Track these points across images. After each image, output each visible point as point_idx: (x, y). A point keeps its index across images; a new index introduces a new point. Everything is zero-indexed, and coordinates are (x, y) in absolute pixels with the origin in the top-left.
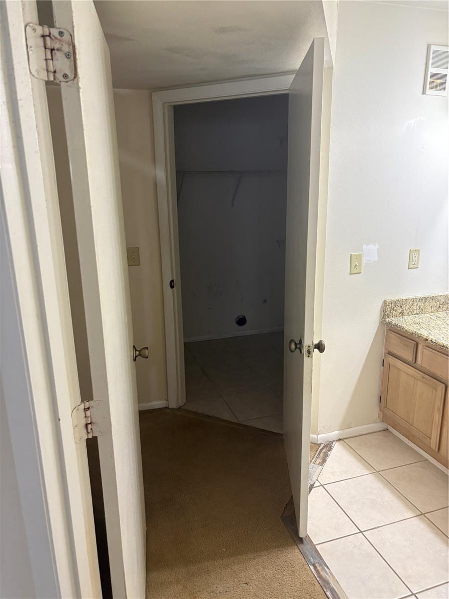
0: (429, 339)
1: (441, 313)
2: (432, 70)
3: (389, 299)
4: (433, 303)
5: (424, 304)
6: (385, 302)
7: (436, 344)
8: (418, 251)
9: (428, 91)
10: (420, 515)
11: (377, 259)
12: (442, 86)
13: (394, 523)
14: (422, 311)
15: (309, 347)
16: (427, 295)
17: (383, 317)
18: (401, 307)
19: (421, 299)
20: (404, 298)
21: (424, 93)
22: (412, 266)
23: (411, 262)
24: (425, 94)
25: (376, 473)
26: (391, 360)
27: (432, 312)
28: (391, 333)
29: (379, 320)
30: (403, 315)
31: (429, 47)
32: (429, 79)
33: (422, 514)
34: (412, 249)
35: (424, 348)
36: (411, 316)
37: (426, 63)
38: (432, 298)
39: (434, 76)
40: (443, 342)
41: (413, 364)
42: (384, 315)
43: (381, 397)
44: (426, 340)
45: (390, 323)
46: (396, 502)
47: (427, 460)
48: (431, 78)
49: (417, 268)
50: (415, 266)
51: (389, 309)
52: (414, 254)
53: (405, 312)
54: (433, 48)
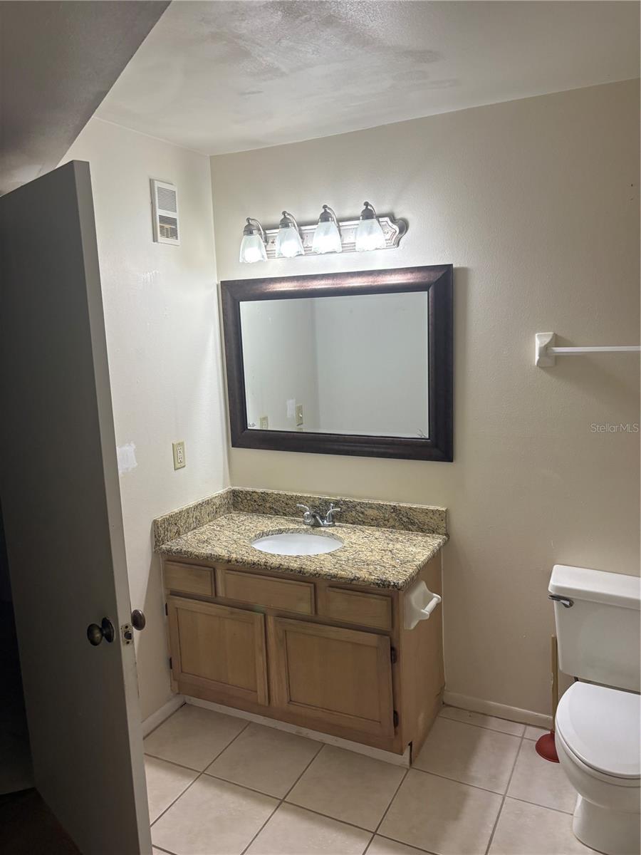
0: (233, 559)
1: (219, 519)
2: (160, 212)
3: (159, 516)
4: (209, 509)
5: (200, 513)
6: (155, 522)
7: (244, 563)
8: (181, 444)
9: (160, 238)
10: (280, 804)
11: (136, 464)
12: (173, 233)
13: (257, 835)
14: (199, 523)
15: (127, 627)
16: (200, 501)
17: (156, 545)
18: (176, 524)
19: (196, 507)
20: (176, 510)
21: (155, 240)
22: (178, 465)
23: (176, 461)
24: (157, 241)
25: (201, 775)
26: (179, 602)
27: (210, 521)
28: (172, 565)
29: (150, 550)
30: (179, 534)
31: (151, 182)
32: (158, 224)
33: (282, 801)
34: (175, 443)
35: (227, 573)
36: (189, 534)
37: (152, 202)
38: (208, 502)
39: (163, 219)
40: (251, 558)
41: (213, 599)
42: (157, 541)
43: (171, 659)
44: (229, 561)
45: (169, 551)
46: (245, 803)
47: (251, 722)
48: (160, 222)
49: (184, 467)
50: (182, 465)
51: (162, 532)
52: (178, 449)
53: (181, 529)
54: (157, 184)
